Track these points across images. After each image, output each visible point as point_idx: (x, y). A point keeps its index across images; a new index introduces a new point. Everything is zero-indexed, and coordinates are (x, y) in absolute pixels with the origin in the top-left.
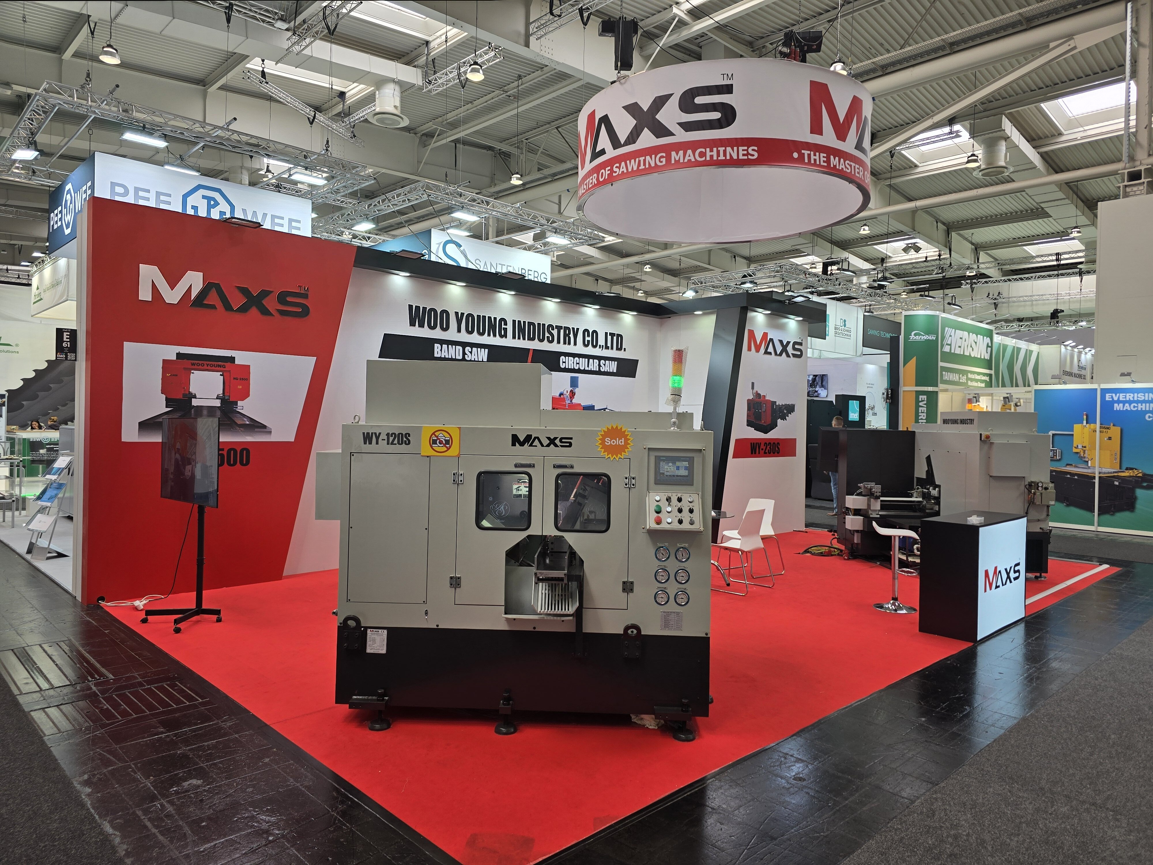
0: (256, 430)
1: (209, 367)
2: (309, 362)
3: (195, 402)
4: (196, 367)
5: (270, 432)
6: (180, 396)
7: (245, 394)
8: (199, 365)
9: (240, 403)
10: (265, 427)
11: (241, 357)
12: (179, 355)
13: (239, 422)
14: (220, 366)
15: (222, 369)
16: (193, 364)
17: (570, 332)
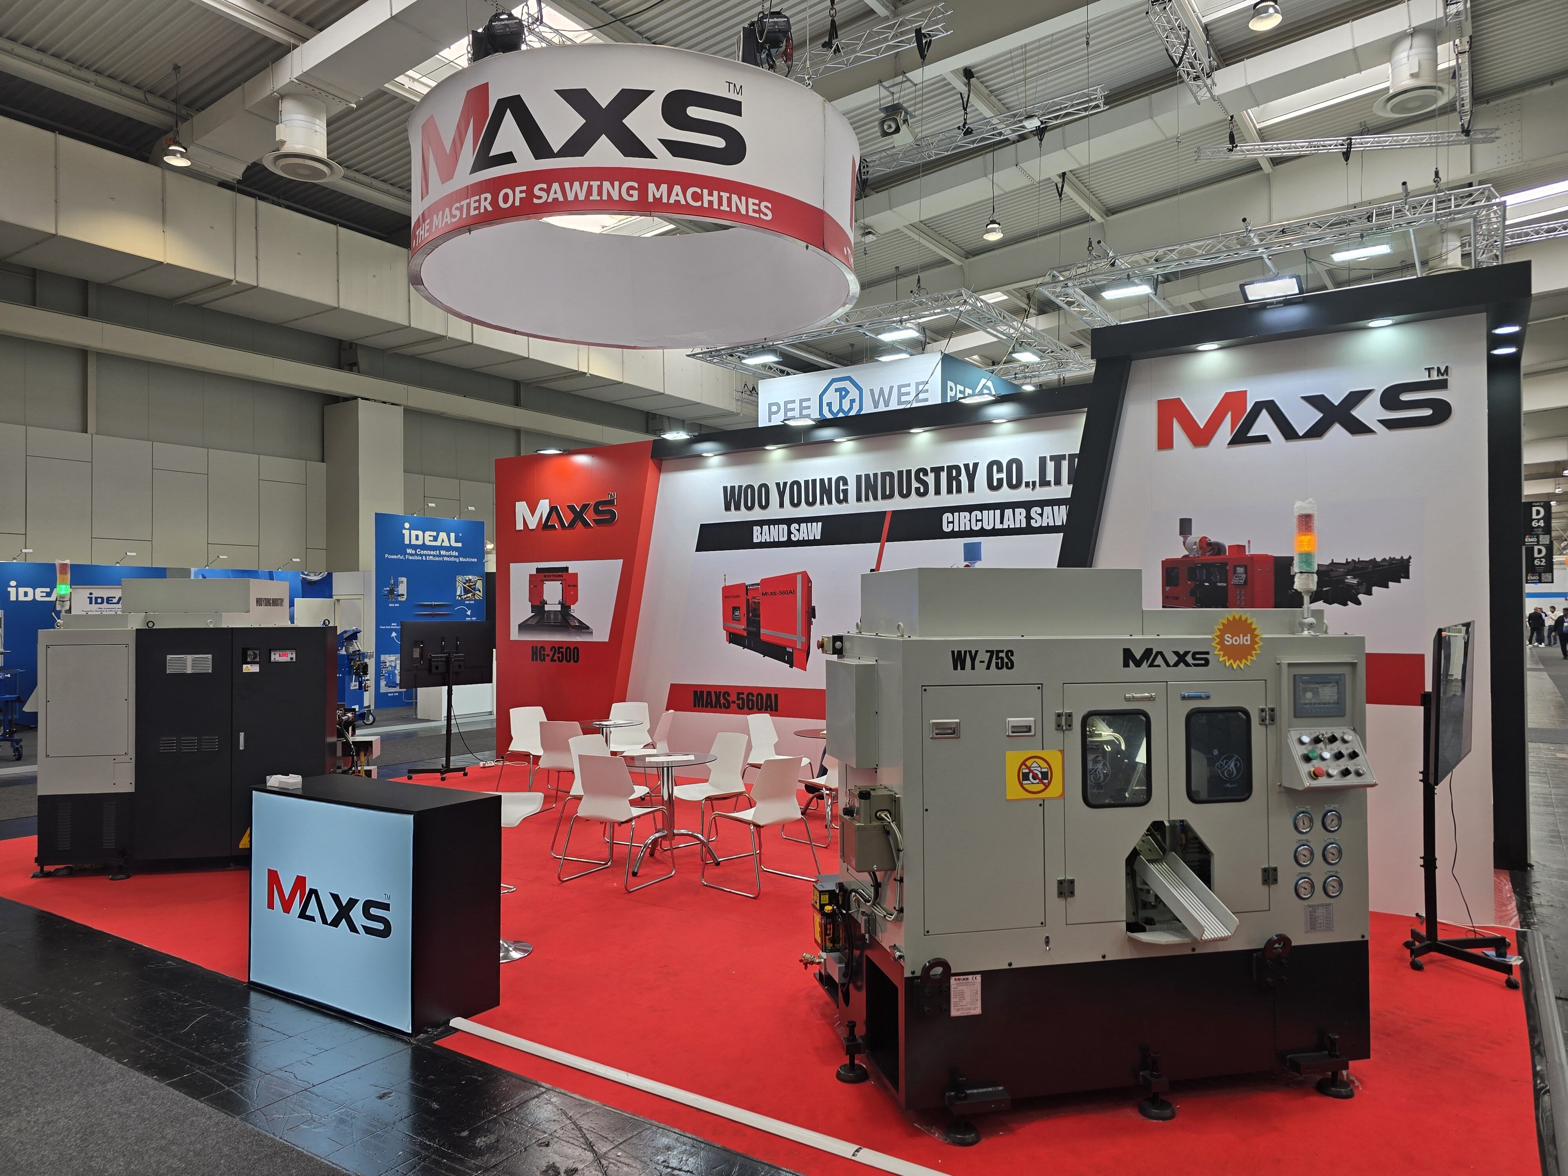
0: (583, 631)
1: (554, 578)
2: (617, 565)
3: (547, 608)
4: (546, 578)
5: (592, 633)
6: (538, 604)
7: (575, 600)
8: (550, 576)
9: (572, 607)
10: (588, 628)
11: (573, 566)
12: (538, 570)
13: (572, 624)
14: (560, 576)
15: (561, 578)
16: (545, 576)
17: (959, 473)
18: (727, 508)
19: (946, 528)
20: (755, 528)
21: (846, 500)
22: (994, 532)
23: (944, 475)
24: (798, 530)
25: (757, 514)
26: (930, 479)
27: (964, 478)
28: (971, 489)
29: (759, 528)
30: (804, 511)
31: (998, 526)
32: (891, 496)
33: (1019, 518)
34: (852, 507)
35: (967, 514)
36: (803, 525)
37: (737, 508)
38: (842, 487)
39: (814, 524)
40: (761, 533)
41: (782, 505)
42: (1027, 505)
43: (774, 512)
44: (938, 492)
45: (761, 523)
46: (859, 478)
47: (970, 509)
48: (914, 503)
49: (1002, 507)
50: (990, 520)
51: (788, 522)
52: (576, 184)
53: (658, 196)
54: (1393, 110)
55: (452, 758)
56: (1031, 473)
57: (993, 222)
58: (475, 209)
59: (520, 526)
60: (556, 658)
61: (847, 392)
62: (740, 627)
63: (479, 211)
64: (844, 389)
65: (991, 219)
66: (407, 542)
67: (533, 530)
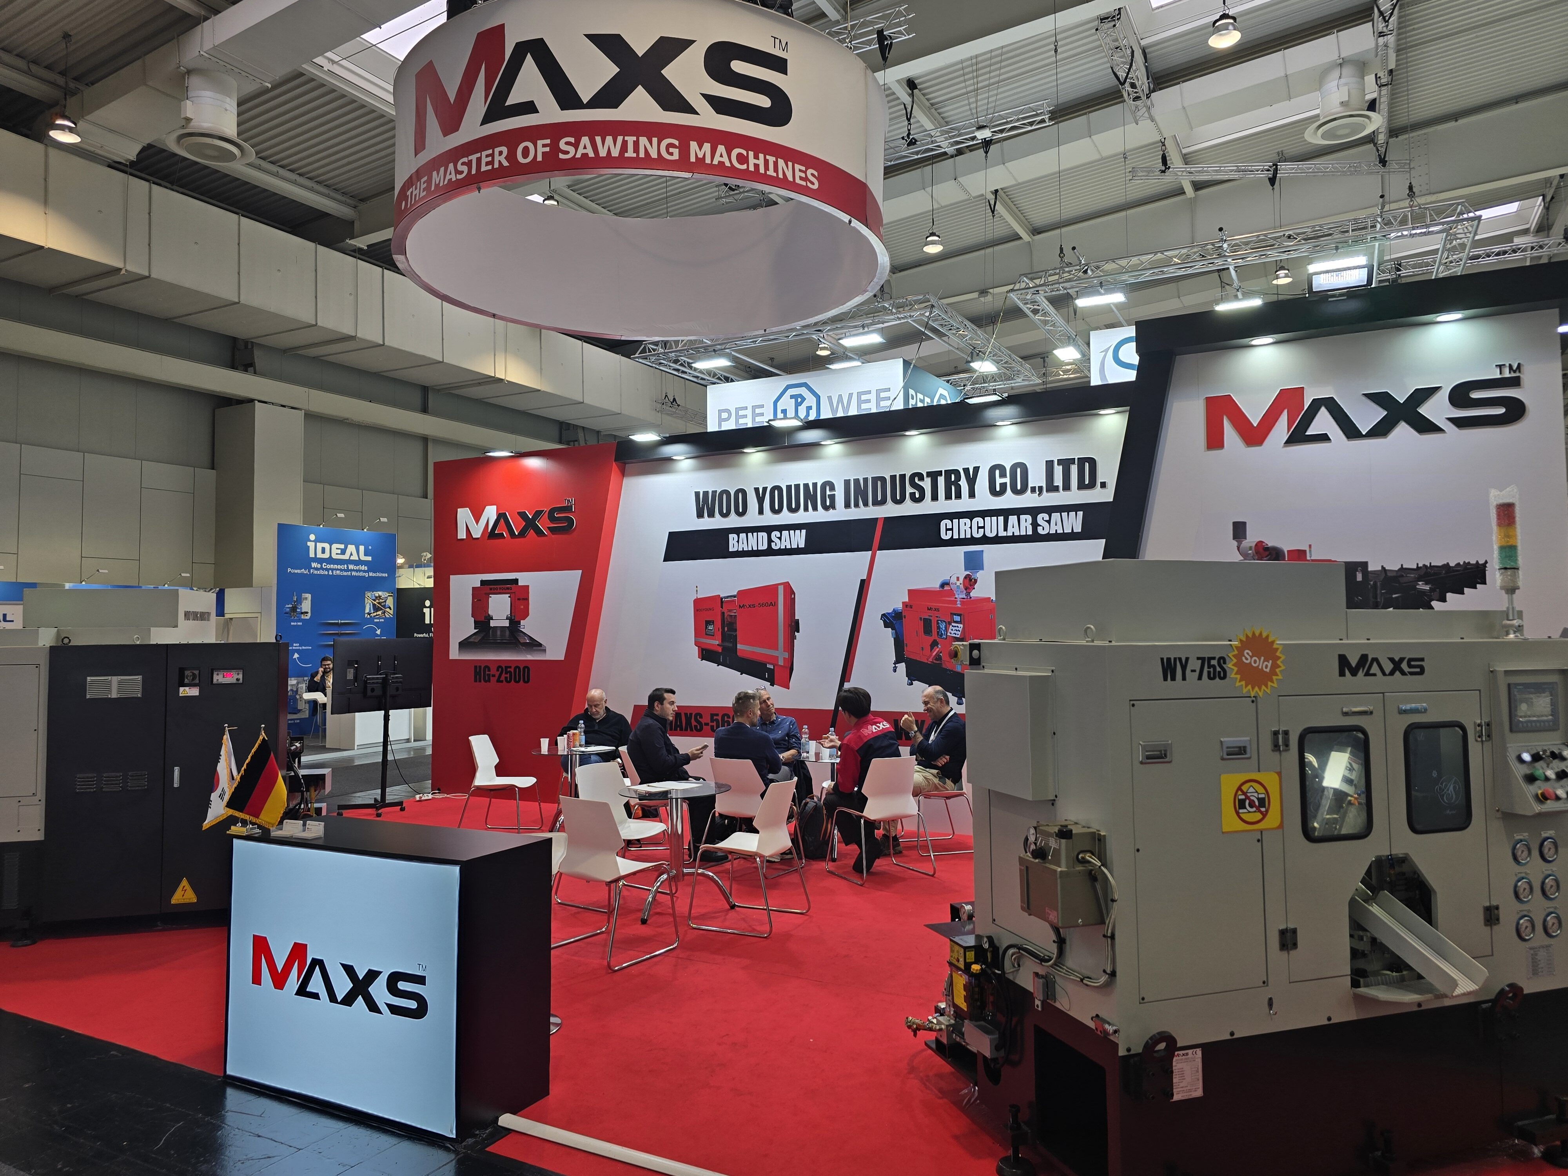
0: (535, 648)
1: (501, 591)
2: (576, 575)
3: (493, 624)
4: (492, 591)
5: (545, 651)
6: (483, 619)
7: (526, 614)
8: (496, 589)
9: (522, 622)
10: (540, 645)
11: (524, 578)
12: (483, 582)
13: (522, 641)
14: (508, 588)
15: (510, 591)
16: (491, 589)
17: (958, 478)
18: (700, 515)
19: (945, 536)
20: (731, 536)
21: (833, 506)
22: (998, 540)
23: (941, 480)
24: (780, 538)
25: (733, 521)
26: (927, 484)
27: (963, 483)
28: (972, 495)
29: (735, 536)
30: (786, 517)
31: (1002, 533)
32: (883, 502)
33: (1025, 525)
34: (840, 513)
35: (968, 521)
36: (785, 533)
37: (711, 515)
38: (828, 493)
39: (798, 532)
40: (738, 542)
41: (761, 512)
42: (1034, 512)
43: (752, 518)
44: (935, 498)
45: (738, 531)
46: (847, 483)
47: (970, 515)
48: (909, 509)
49: (1006, 513)
50: (993, 527)
51: (769, 529)
52: (609, 139)
53: (700, 156)
54: (1323, 137)
55: (387, 790)
56: (1037, 478)
57: (933, 234)
58: (487, 164)
59: (462, 535)
60: (503, 678)
61: (804, 399)
62: (714, 643)
63: (493, 166)
64: (800, 396)
65: (931, 232)
66: (312, 555)
67: (477, 539)
